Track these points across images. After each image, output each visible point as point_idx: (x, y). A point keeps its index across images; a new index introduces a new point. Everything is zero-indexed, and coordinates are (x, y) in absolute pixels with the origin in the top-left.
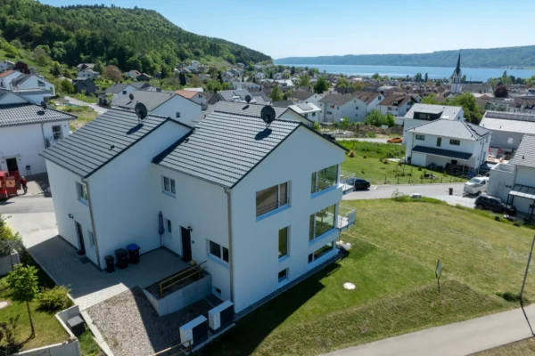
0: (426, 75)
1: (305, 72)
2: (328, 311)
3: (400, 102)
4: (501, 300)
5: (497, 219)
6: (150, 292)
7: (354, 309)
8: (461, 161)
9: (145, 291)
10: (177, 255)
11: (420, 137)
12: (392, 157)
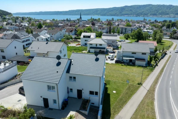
0: (70, 19)
1: (28, 19)
2: (116, 99)
3: (72, 31)
4: (138, 85)
5: (122, 65)
6: (81, 110)
7: (120, 97)
8: (102, 50)
9: (80, 111)
10: (76, 98)
11: (91, 44)
12: (83, 51)
